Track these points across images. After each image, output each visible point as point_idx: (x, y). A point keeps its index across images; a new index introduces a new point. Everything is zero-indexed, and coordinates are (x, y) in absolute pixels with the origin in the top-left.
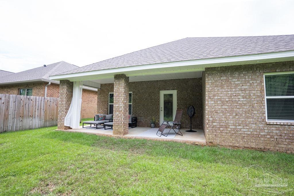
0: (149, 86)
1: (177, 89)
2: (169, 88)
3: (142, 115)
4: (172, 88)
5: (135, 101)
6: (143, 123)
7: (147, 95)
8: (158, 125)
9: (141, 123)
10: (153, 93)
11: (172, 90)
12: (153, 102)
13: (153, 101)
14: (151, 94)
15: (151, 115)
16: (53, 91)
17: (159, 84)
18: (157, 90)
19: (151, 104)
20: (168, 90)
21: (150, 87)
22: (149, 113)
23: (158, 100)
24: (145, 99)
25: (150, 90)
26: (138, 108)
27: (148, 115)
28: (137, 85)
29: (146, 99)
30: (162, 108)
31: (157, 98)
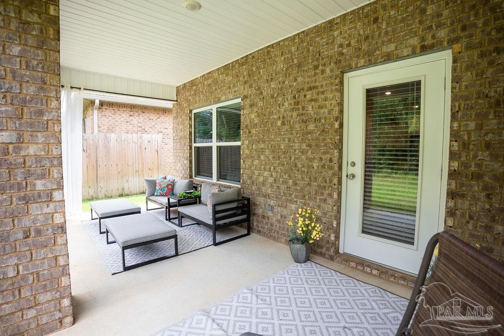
0: (295, 61)
1: (451, 42)
2: (392, 47)
3: (269, 191)
4: (415, 41)
5: (250, 132)
6: (272, 225)
7: (286, 104)
8: (328, 249)
9: (267, 223)
10: (310, 89)
11: (414, 54)
12: (310, 133)
13: (311, 127)
14: (302, 97)
15: (303, 197)
16: (114, 119)
17: (339, 40)
18: (328, 70)
19: (304, 146)
20: (389, 58)
21: (299, 65)
22: (296, 184)
23: (332, 125)
24: (279, 123)
25: (299, 79)
26: (256, 162)
27: (290, 195)
28: (254, 69)
29: (283, 124)
30: (353, 164)
31: (329, 112)
